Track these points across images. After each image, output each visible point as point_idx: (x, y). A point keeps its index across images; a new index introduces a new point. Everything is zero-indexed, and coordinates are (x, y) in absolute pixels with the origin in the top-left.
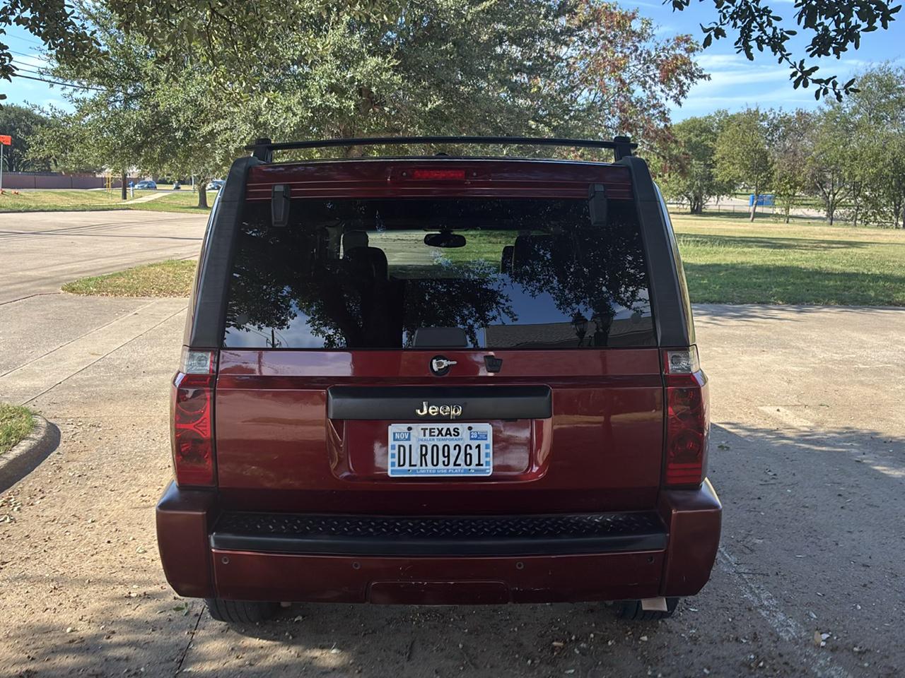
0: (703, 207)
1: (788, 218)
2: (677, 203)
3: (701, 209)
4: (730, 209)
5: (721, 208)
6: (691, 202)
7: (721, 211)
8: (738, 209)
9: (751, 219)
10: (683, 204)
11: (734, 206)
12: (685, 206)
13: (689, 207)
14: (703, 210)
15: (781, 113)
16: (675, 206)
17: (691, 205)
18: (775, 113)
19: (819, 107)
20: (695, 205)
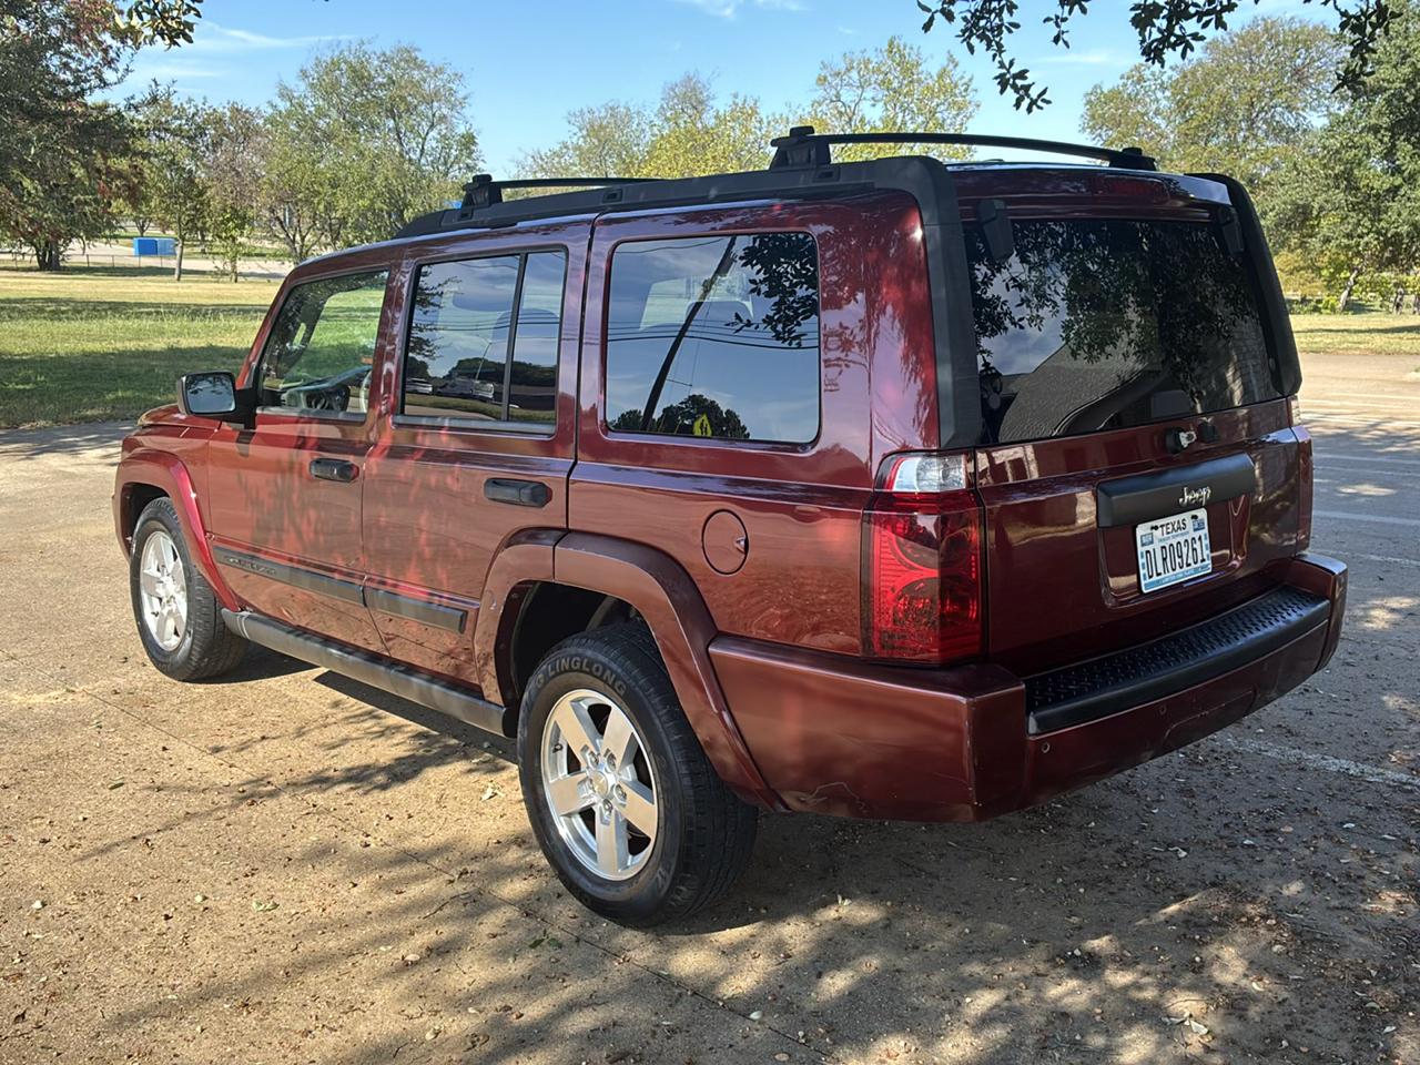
0: (61, 257)
1: (237, 276)
2: (10, 252)
3: (58, 261)
4: (107, 261)
5: (91, 259)
6: (38, 250)
7: (91, 265)
8: (119, 262)
9: (176, 276)
10: (24, 254)
11: (113, 256)
12: (27, 258)
13: (35, 258)
14: (62, 264)
15: (206, 107)
16: (9, 257)
17: (37, 254)
18: (196, 106)
19: (269, 102)
20: (45, 255)
